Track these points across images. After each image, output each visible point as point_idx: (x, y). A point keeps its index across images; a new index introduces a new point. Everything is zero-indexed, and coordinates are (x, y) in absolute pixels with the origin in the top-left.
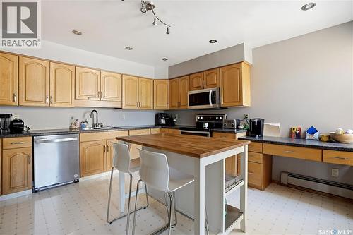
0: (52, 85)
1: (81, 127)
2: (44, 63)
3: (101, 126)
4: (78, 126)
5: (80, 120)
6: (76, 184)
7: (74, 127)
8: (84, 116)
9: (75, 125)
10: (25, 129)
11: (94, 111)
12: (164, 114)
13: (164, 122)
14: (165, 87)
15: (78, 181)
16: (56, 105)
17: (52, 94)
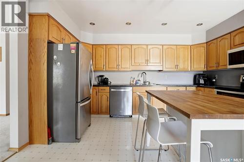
0: (120, 58)
1: (136, 83)
2: (116, 47)
3: (149, 83)
4: (134, 83)
5: (136, 79)
6: (130, 118)
7: (132, 83)
8: (138, 76)
9: (133, 81)
10: (109, 83)
11: (144, 72)
12: (202, 74)
13: (202, 81)
14: (203, 50)
15: (132, 116)
16: (122, 70)
17: (120, 64)
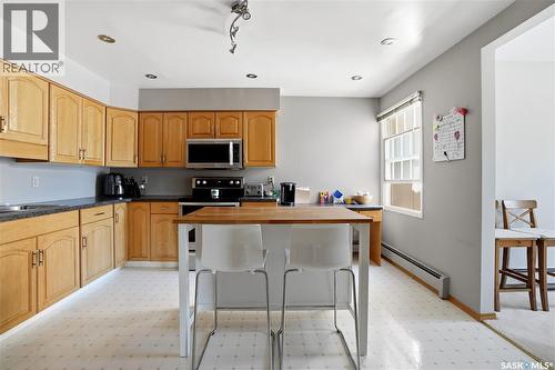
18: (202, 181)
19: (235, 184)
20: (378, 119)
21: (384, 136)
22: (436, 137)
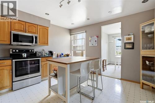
18: (15, 50)
19: (32, 52)
20: (71, 35)
21: (72, 39)
22: (90, 41)
